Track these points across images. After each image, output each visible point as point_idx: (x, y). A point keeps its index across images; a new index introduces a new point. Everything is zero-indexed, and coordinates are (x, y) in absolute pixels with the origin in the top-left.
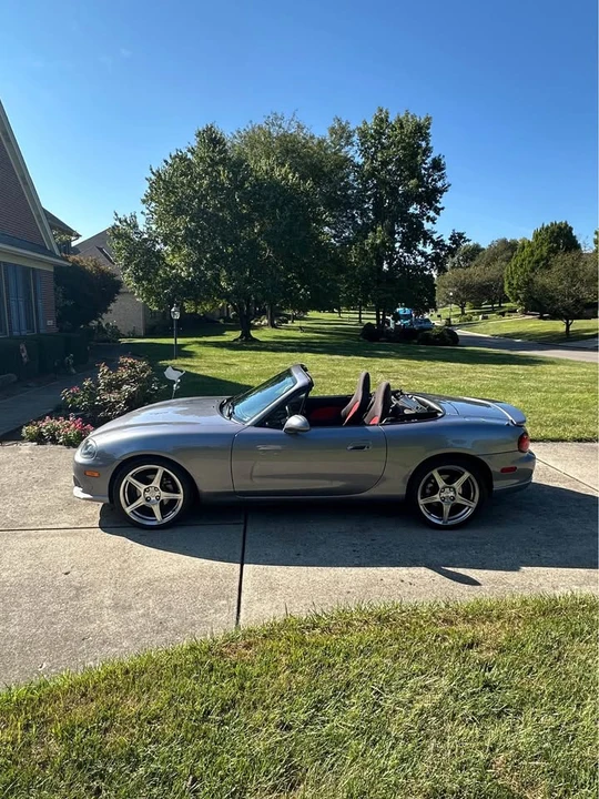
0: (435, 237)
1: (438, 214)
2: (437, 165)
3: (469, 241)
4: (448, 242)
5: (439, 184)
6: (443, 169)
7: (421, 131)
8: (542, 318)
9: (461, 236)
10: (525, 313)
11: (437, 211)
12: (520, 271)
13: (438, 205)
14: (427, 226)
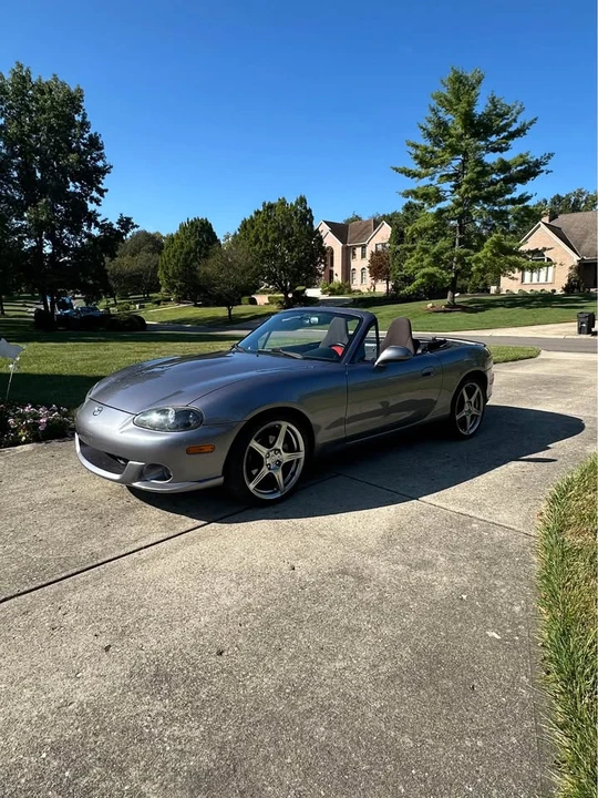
0: (99, 219)
1: (102, 195)
2: (94, 143)
3: (137, 226)
4: (116, 226)
5: (100, 164)
6: (102, 148)
7: (74, 101)
8: (196, 305)
9: (128, 220)
10: (179, 301)
11: (101, 192)
12: (174, 261)
13: (100, 186)
14: (91, 207)
